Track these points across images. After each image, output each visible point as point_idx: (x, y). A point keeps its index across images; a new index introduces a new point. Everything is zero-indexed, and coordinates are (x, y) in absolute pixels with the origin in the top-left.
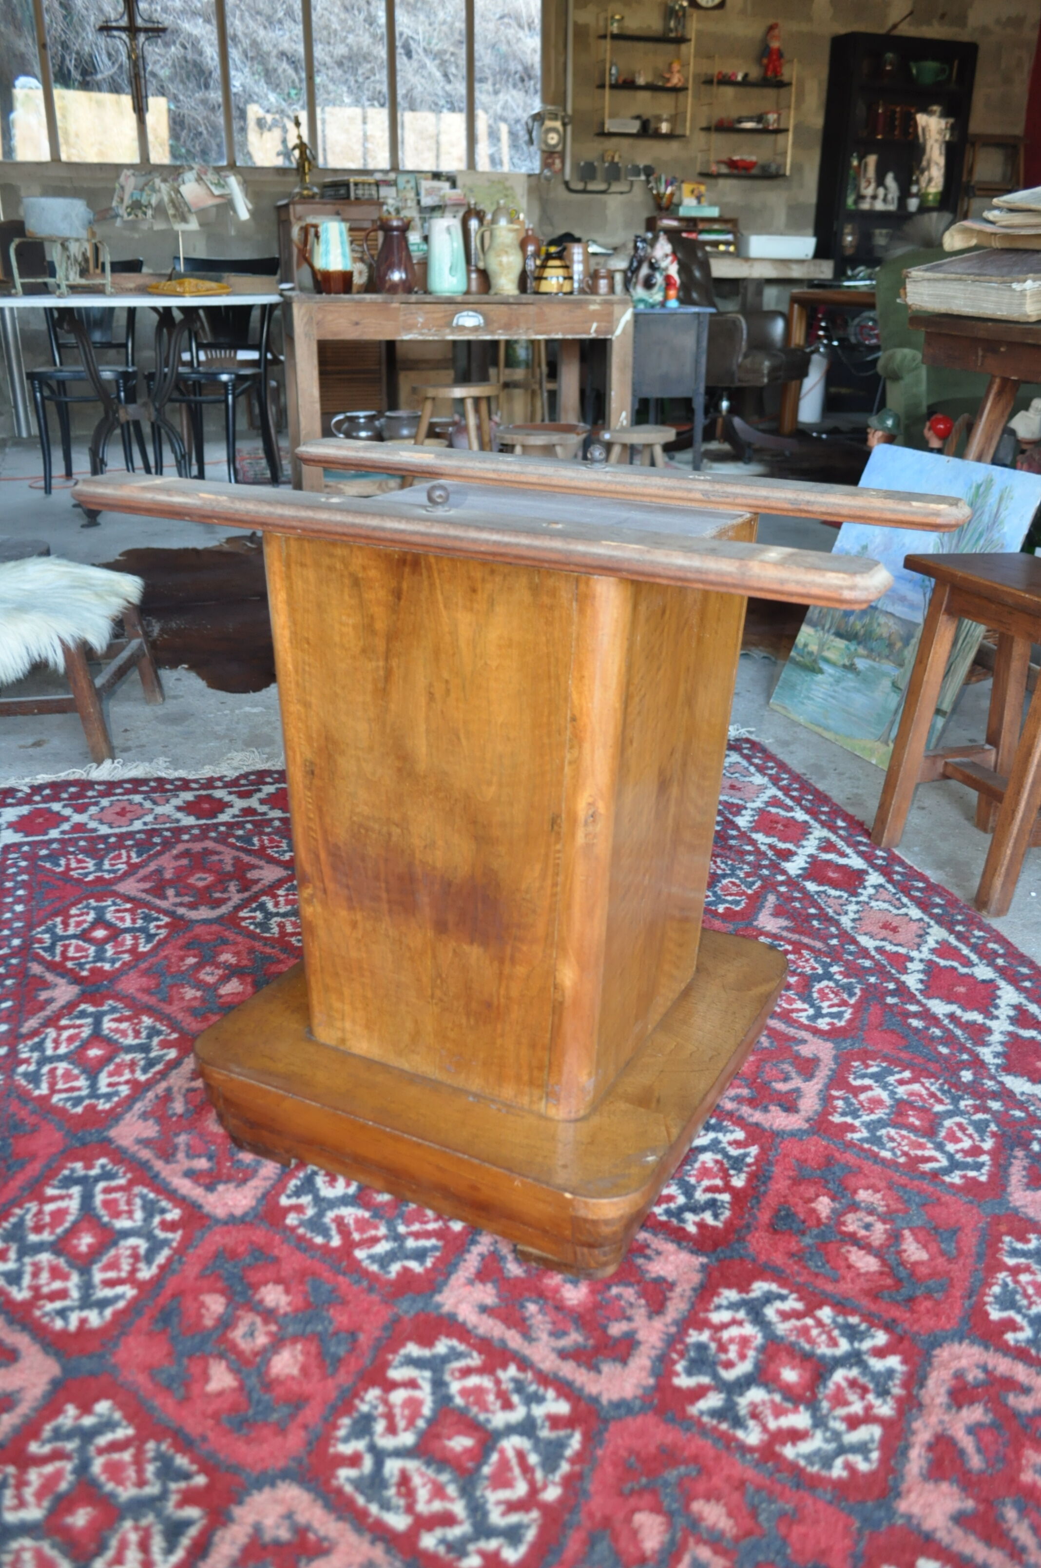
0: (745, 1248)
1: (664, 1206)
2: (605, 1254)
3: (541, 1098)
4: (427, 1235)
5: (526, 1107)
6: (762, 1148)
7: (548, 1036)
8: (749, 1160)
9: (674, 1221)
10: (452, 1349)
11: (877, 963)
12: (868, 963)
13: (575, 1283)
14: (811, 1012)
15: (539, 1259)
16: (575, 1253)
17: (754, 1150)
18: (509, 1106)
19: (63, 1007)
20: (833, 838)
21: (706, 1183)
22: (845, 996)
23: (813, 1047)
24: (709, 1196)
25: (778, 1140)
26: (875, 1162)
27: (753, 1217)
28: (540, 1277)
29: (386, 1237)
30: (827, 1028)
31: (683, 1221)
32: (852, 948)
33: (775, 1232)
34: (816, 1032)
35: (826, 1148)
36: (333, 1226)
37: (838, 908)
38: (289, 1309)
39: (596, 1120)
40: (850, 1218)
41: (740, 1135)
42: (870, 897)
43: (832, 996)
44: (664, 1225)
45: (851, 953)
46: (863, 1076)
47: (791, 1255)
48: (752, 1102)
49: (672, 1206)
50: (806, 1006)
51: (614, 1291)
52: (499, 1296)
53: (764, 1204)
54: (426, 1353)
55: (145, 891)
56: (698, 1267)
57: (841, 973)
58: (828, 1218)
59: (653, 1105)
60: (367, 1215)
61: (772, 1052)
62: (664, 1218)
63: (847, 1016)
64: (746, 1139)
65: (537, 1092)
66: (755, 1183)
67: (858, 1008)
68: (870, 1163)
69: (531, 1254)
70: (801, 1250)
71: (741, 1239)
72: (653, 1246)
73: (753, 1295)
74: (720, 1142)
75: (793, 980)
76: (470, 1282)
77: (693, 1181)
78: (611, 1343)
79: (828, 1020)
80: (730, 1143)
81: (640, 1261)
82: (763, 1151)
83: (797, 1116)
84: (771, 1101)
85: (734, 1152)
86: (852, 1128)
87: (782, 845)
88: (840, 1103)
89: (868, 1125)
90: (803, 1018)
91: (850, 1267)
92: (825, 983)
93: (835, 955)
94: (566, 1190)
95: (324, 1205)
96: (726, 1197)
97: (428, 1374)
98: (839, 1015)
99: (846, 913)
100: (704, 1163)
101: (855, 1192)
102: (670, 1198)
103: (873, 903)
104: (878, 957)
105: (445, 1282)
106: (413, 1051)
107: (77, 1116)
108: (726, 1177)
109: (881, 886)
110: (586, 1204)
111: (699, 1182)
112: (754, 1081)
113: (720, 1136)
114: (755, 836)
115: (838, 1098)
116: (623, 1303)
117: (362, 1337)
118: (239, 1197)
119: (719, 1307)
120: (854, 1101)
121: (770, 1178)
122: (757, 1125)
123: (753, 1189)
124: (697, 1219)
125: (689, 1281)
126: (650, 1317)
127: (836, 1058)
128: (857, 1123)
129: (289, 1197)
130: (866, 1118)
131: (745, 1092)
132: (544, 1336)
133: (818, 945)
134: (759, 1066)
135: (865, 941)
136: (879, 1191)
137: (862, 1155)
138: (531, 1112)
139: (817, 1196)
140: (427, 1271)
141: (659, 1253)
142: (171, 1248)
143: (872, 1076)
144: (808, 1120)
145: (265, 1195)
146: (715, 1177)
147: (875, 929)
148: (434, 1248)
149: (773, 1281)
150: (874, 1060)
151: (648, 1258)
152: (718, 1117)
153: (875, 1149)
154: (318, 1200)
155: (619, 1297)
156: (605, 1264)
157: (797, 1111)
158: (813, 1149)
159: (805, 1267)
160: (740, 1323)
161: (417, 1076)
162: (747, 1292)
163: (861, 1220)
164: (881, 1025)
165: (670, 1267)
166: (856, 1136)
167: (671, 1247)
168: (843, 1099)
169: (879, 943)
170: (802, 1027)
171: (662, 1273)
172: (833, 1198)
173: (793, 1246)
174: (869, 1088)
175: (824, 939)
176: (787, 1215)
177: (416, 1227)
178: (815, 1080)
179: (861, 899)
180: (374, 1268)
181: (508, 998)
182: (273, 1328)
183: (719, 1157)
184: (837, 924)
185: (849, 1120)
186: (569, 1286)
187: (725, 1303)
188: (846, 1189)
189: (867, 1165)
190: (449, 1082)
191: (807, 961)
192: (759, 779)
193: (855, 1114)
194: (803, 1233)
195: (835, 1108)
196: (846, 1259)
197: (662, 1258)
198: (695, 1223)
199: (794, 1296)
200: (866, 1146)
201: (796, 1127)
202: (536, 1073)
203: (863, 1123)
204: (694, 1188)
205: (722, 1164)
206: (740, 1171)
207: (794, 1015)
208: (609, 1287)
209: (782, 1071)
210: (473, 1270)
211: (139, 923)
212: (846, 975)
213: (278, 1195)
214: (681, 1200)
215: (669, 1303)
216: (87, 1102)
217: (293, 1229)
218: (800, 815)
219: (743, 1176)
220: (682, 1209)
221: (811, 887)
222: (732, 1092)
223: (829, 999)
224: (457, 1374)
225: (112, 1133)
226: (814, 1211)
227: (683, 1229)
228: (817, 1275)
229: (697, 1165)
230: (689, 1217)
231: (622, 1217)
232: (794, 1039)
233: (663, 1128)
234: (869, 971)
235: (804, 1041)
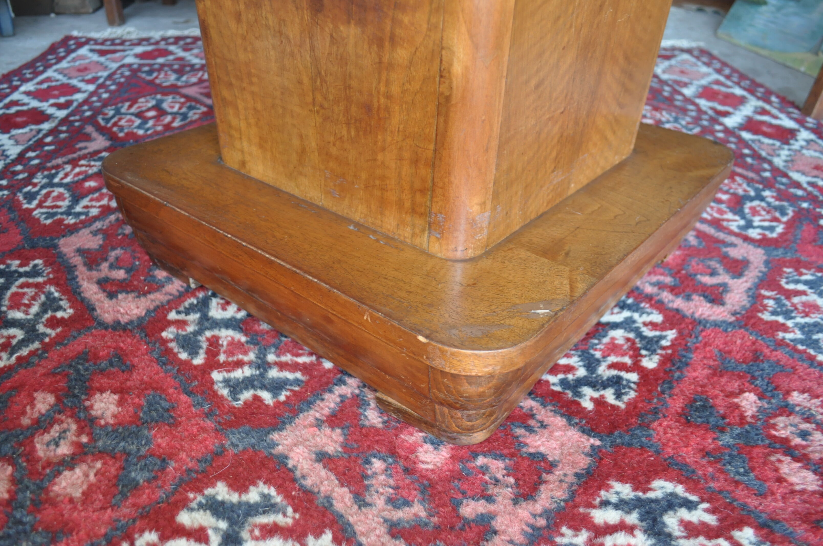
0: (649, 437)
1: (561, 376)
2: (469, 418)
3: (423, 231)
4: (294, 367)
5: (408, 241)
6: (680, 332)
7: (432, 147)
8: (664, 343)
9: (570, 394)
10: (266, 497)
11: (809, 193)
12: (800, 193)
13: (436, 444)
14: (742, 223)
15: (398, 411)
16: (434, 411)
17: (671, 334)
18: (389, 239)
19: (89, 153)
20: (767, 107)
21: (613, 359)
22: (777, 215)
23: (742, 251)
24: (614, 372)
25: (700, 328)
26: (811, 365)
27: (664, 403)
28: (398, 431)
29: (250, 363)
30: (759, 237)
31: (579, 395)
32: (784, 180)
33: (688, 423)
34: (746, 239)
35: (754, 343)
36: (205, 345)
37: (771, 152)
38: (111, 421)
39: (487, 263)
40: (781, 421)
41: (657, 318)
42: (802, 147)
43: (763, 213)
44: (556, 396)
45: (783, 184)
46: (797, 282)
47: (705, 453)
48: (673, 290)
49: (570, 377)
50: (737, 218)
51: (481, 461)
52: (344, 446)
53: (676, 391)
54: (234, 498)
55: (201, 94)
56: (587, 449)
57: (773, 197)
58: (753, 417)
59: (561, 258)
60: (243, 339)
61: (699, 250)
62: (558, 389)
63: (780, 229)
64: (663, 322)
65: (419, 222)
66: (668, 367)
67: (790, 225)
68: (806, 364)
69: (390, 404)
70: (718, 449)
71: (646, 426)
72: (538, 417)
73: (651, 495)
74: (634, 322)
75: (725, 197)
76: (319, 424)
77: (598, 355)
78: (459, 525)
79: (759, 231)
80: (645, 324)
81: (519, 431)
82: (681, 335)
83: (721, 309)
84: (695, 291)
85: (648, 333)
86: (785, 328)
87: (721, 108)
88: (771, 303)
89: (802, 327)
90: (734, 227)
91: (780, 480)
92: (755, 203)
93: (768, 184)
94: (420, 332)
95: (207, 324)
96: (634, 377)
97: (223, 525)
98: (772, 229)
99: (779, 155)
100: (613, 339)
101: (788, 393)
102: (569, 369)
103: (804, 151)
104: (810, 189)
105: (291, 420)
106: (301, 174)
107: (45, 225)
108: (637, 356)
109: (812, 140)
110: (443, 352)
111: (604, 357)
112: (679, 272)
113: (636, 316)
114: (698, 101)
115: (769, 298)
116: (486, 477)
117: (172, 465)
118: (133, 306)
119: (605, 504)
120: (787, 303)
121: (687, 364)
122: (677, 311)
123: (666, 372)
124: (596, 395)
125: (573, 464)
126: (516, 502)
127: (767, 263)
128: (790, 323)
129: (179, 312)
130: (800, 320)
131: (668, 280)
132: (380, 502)
133: (751, 175)
134: (684, 260)
135: (796, 176)
136: (818, 397)
137: (796, 356)
138: (413, 247)
139: (742, 391)
140: (278, 404)
141: (543, 426)
142: (42, 342)
143: (806, 283)
144: (734, 314)
145: (157, 309)
146: (623, 355)
147: (807, 169)
148: (297, 381)
149: (681, 482)
150: (809, 269)
151: (530, 429)
152: (636, 298)
153: (812, 352)
154: (205, 318)
155: (484, 470)
156: (470, 430)
157: (722, 304)
158: (739, 342)
159: (721, 471)
160: (630, 530)
161: (304, 201)
162: (645, 491)
163: (796, 426)
164: (814, 241)
165: (554, 444)
166: (789, 336)
167: (560, 421)
168: (774, 299)
169: (809, 179)
170: (731, 233)
171: (542, 449)
172: (761, 397)
173: (709, 444)
174: (804, 293)
175: (758, 171)
176: (704, 407)
177: (287, 358)
178: (744, 279)
179: (793, 147)
180: (225, 392)
181: (389, 97)
182: (84, 439)
183: (631, 335)
184: (770, 163)
185: (780, 319)
186: (429, 447)
187: (614, 499)
188: (777, 388)
189: (802, 367)
190: (334, 209)
191: (740, 185)
192: (704, 69)
193: (787, 315)
194: (722, 430)
195: (765, 307)
196: (777, 470)
197: (546, 432)
198: (592, 399)
199: (705, 505)
200: (800, 347)
201: (720, 318)
202: (419, 198)
203: (796, 325)
204: (598, 362)
205: (634, 343)
206: (653, 352)
207: (725, 224)
208: (475, 456)
209: (709, 267)
210: (326, 411)
211: (184, 110)
212: (777, 199)
213: (170, 310)
214: (582, 372)
215: (542, 487)
216: (59, 216)
217: (165, 342)
218: (738, 91)
219: (656, 358)
220: (580, 382)
221: (746, 135)
222: (654, 279)
223: (760, 215)
224: (257, 532)
225: (62, 241)
226: (737, 406)
227: (578, 404)
228: (737, 483)
229: (606, 340)
230: (588, 391)
231: (491, 376)
232: (723, 242)
233: (566, 282)
234: (803, 199)
235: (733, 245)
